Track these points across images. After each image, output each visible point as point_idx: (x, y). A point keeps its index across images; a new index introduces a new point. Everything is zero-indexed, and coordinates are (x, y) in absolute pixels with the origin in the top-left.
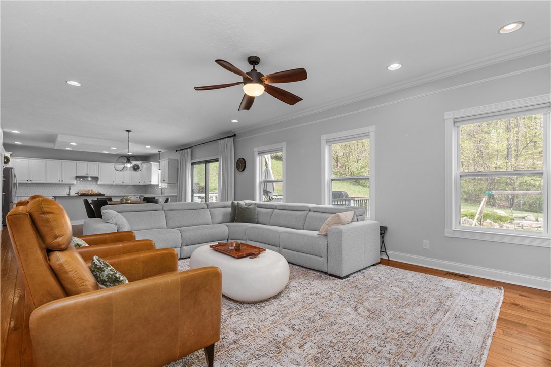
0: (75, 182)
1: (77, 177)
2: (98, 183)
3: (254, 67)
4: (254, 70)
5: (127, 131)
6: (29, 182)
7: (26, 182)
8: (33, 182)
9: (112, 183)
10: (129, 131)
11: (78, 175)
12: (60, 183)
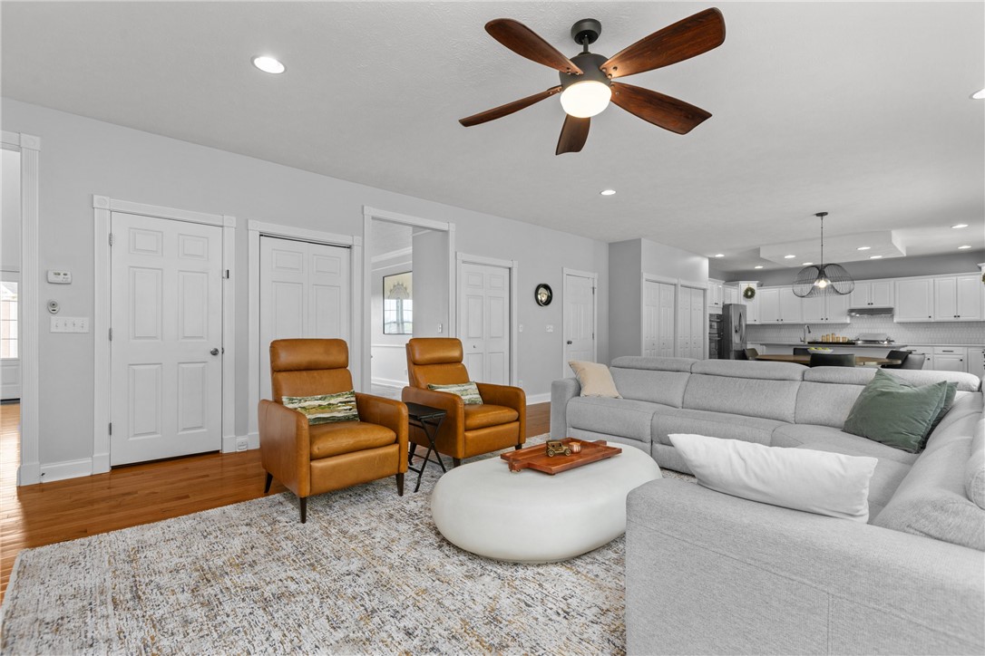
0: (848, 320)
1: (852, 311)
2: (895, 321)
3: (586, 48)
4: (586, 52)
5: (818, 215)
6: (780, 323)
7: (776, 322)
8: (785, 322)
9: (927, 319)
10: (821, 215)
11: (853, 307)
12: (824, 322)
